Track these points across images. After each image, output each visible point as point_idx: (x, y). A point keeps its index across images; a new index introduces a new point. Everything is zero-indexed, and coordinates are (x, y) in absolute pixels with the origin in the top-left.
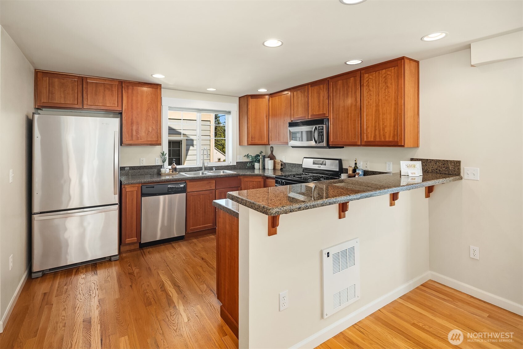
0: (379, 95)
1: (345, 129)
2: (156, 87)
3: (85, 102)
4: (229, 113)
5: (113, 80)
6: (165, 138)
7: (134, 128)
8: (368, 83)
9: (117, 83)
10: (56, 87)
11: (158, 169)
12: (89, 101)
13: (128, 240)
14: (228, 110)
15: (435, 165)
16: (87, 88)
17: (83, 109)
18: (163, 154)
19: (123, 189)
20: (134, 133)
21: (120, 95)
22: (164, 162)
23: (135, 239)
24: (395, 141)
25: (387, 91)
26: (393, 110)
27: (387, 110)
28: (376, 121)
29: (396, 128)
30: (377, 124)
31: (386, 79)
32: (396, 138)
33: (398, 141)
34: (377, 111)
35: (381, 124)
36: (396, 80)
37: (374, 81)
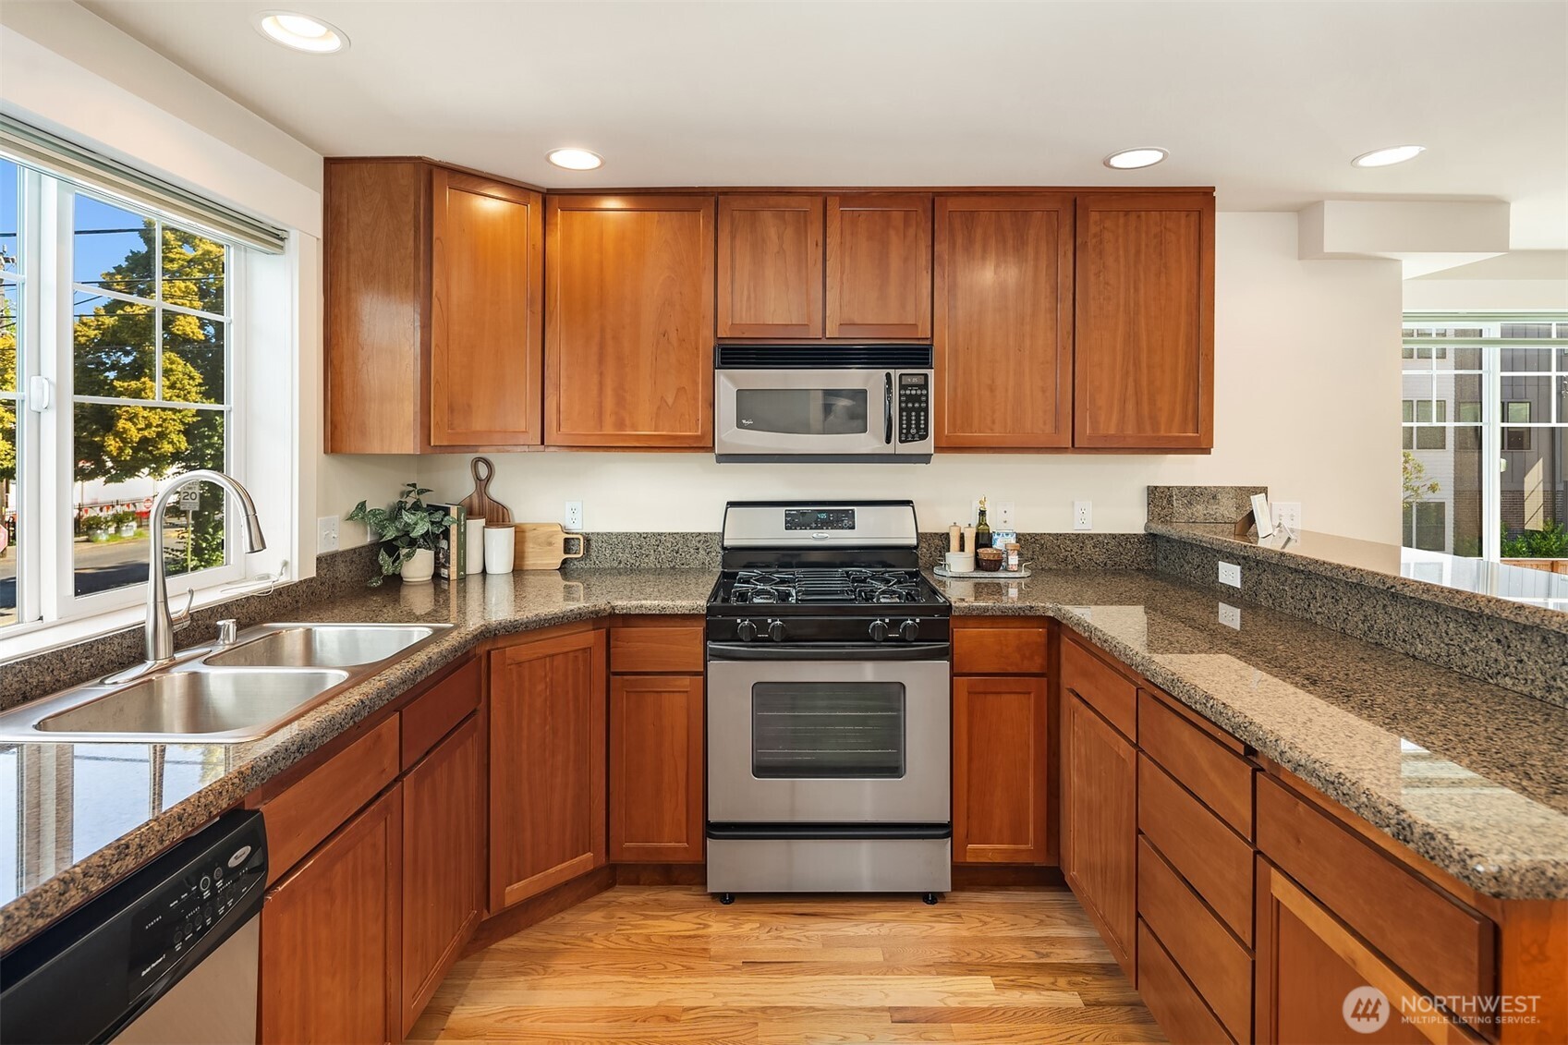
0: (1136, 290)
1: (1007, 390)
8: (1101, 242)
15: (1212, 501)
24: (1190, 437)
25: (1163, 279)
26: (1182, 341)
27: (1163, 341)
28: (1127, 373)
29: (1191, 395)
30: (1131, 380)
31: (1161, 244)
32: (1191, 426)
33: (1200, 437)
34: (1132, 339)
35: (1144, 383)
36: (1194, 252)
37: (1120, 240)
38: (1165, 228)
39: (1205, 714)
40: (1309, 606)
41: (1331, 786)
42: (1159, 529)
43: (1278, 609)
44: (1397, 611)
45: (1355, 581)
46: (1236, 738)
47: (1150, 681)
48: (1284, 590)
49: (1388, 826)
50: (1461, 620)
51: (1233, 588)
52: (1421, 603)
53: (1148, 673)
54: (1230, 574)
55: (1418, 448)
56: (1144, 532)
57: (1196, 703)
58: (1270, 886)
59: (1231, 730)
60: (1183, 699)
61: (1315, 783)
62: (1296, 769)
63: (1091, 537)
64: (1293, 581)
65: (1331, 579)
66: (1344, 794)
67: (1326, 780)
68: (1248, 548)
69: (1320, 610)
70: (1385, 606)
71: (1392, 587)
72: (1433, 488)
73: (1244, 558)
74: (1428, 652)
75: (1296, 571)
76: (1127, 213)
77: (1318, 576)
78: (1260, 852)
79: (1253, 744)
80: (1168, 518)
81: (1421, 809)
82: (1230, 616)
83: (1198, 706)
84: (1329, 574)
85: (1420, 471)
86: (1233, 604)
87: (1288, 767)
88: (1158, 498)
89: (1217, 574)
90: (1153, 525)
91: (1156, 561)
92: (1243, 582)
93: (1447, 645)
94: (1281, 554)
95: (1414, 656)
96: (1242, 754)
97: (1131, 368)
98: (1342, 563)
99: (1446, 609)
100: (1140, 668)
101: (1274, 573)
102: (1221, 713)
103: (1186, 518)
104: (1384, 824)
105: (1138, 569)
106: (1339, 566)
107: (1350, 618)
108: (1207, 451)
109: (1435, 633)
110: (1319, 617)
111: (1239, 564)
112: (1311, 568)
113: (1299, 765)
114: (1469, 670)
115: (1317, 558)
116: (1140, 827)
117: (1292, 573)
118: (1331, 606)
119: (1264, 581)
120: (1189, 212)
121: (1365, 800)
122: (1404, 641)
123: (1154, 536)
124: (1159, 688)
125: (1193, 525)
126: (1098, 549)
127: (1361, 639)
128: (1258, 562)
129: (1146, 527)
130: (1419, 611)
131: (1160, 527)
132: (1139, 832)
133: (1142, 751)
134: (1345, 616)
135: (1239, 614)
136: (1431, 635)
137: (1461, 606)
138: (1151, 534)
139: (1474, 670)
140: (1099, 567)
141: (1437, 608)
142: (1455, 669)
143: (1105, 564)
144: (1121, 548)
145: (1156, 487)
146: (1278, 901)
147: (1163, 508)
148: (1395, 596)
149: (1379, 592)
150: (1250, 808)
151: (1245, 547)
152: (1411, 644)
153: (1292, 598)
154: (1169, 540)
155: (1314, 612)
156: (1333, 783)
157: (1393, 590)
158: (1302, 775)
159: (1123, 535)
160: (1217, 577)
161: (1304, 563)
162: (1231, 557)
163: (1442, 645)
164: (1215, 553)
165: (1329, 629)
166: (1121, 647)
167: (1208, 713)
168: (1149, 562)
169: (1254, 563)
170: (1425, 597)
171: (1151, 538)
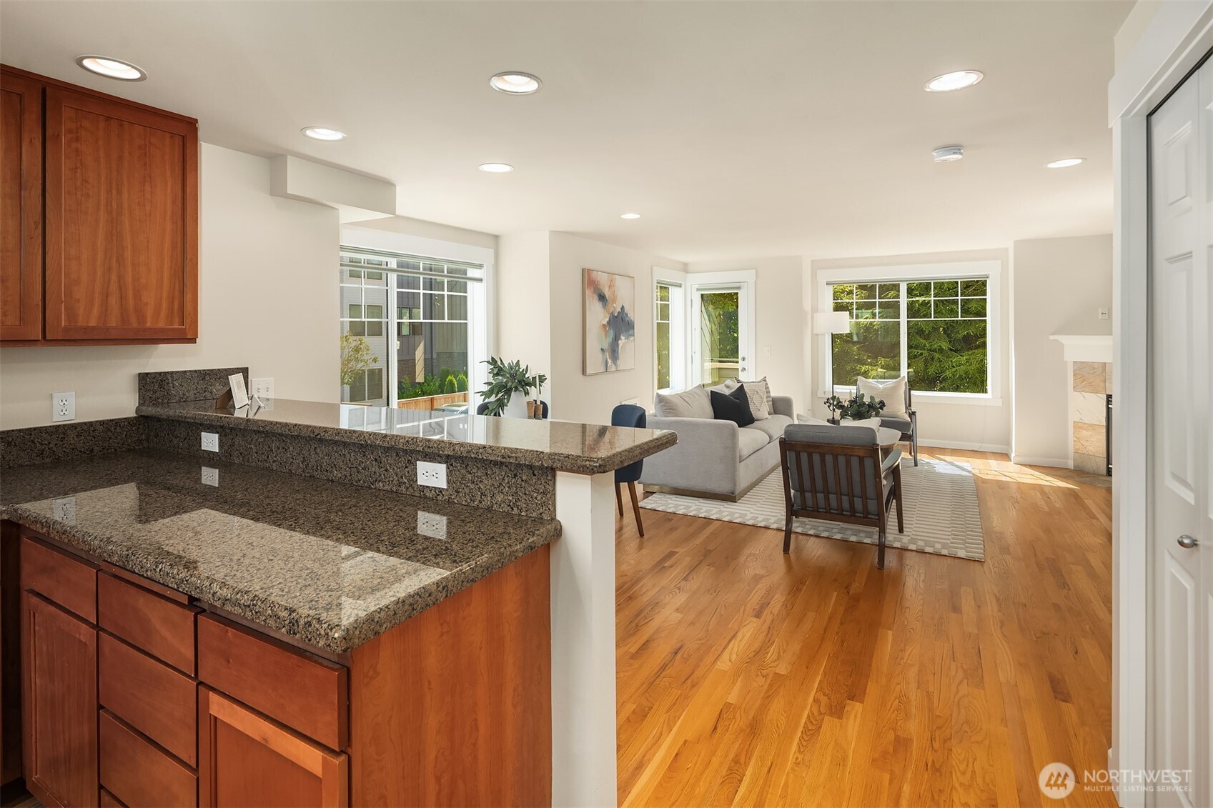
0: (119, 192)
15: (202, 382)
24: (177, 329)
25: (148, 188)
26: (167, 245)
27: (148, 242)
28: (110, 269)
29: (177, 293)
30: (114, 277)
31: (145, 156)
32: (177, 320)
33: (185, 329)
34: (114, 238)
35: (129, 279)
36: (178, 170)
37: (101, 143)
38: (150, 143)
39: (154, 578)
40: (268, 457)
41: (248, 609)
42: (150, 410)
43: (247, 463)
44: (323, 450)
45: (296, 434)
46: (180, 591)
47: (107, 561)
48: (251, 448)
49: (284, 627)
50: (357, 450)
51: (213, 452)
52: (336, 443)
53: (105, 554)
54: (210, 442)
55: (368, 335)
56: (135, 415)
57: (147, 571)
58: (208, 708)
59: (176, 587)
60: (136, 571)
61: (238, 610)
62: (224, 604)
63: (74, 426)
64: (257, 440)
65: (281, 435)
66: (256, 613)
67: (245, 606)
68: (223, 419)
69: (275, 459)
70: (315, 448)
71: (319, 434)
72: (375, 360)
73: (221, 427)
74: (340, 475)
75: (259, 432)
76: (108, 119)
77: (274, 434)
78: (201, 683)
79: (193, 593)
80: (160, 400)
81: (307, 604)
82: (210, 476)
83: (149, 573)
84: (280, 431)
85: (368, 350)
86: (212, 466)
87: (218, 604)
88: (150, 384)
89: (200, 443)
90: (144, 408)
91: (147, 440)
92: (221, 446)
93: (350, 468)
94: (247, 420)
95: (332, 481)
96: (187, 603)
97: (114, 264)
98: (288, 421)
99: (349, 444)
100: (97, 551)
101: (244, 436)
102: (168, 574)
103: (177, 398)
104: (282, 626)
105: (129, 450)
106: (286, 424)
107: (294, 461)
108: (193, 340)
109: (343, 462)
110: (274, 464)
111: (218, 433)
112: (268, 428)
113: (226, 600)
114: (361, 482)
115: (272, 420)
116: (101, 703)
117: (256, 434)
118: (283, 454)
119: (237, 443)
120: (173, 135)
121: (270, 612)
122: (327, 470)
123: (146, 417)
124: (116, 565)
125: (184, 404)
126: (82, 438)
127: (301, 475)
128: (231, 429)
129: (137, 410)
130: (335, 448)
131: (150, 409)
132: (100, 707)
133: (103, 630)
134: (291, 460)
135: (217, 473)
136: (341, 464)
137: (356, 441)
138: (142, 416)
139: (364, 481)
140: (84, 455)
141: (345, 444)
142: (354, 483)
143: (92, 451)
144: (110, 434)
145: (147, 374)
146: (216, 718)
147: (155, 392)
148: (321, 441)
149: (311, 439)
150: (193, 648)
151: (221, 418)
152: (331, 472)
153: (256, 453)
154: (159, 420)
155: (271, 461)
156: (249, 606)
157: (319, 437)
158: (228, 608)
159: (113, 420)
160: (201, 446)
161: (263, 425)
162: (211, 428)
163: (348, 469)
164: (199, 426)
165: (281, 472)
166: (79, 535)
167: (157, 577)
168: (140, 441)
169: (230, 431)
170: (337, 438)
171: (142, 420)
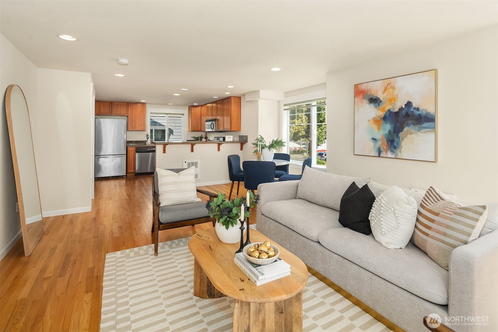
2: (144, 104)
3: (113, 112)
4: (183, 114)
5: (124, 102)
6: (148, 127)
7: (133, 123)
9: (126, 103)
10: (102, 107)
11: (144, 142)
12: (114, 111)
13: (130, 171)
14: (182, 113)
16: (114, 107)
17: (112, 115)
18: (148, 135)
19: (128, 149)
20: (133, 125)
21: (127, 109)
22: (148, 139)
23: (133, 171)
